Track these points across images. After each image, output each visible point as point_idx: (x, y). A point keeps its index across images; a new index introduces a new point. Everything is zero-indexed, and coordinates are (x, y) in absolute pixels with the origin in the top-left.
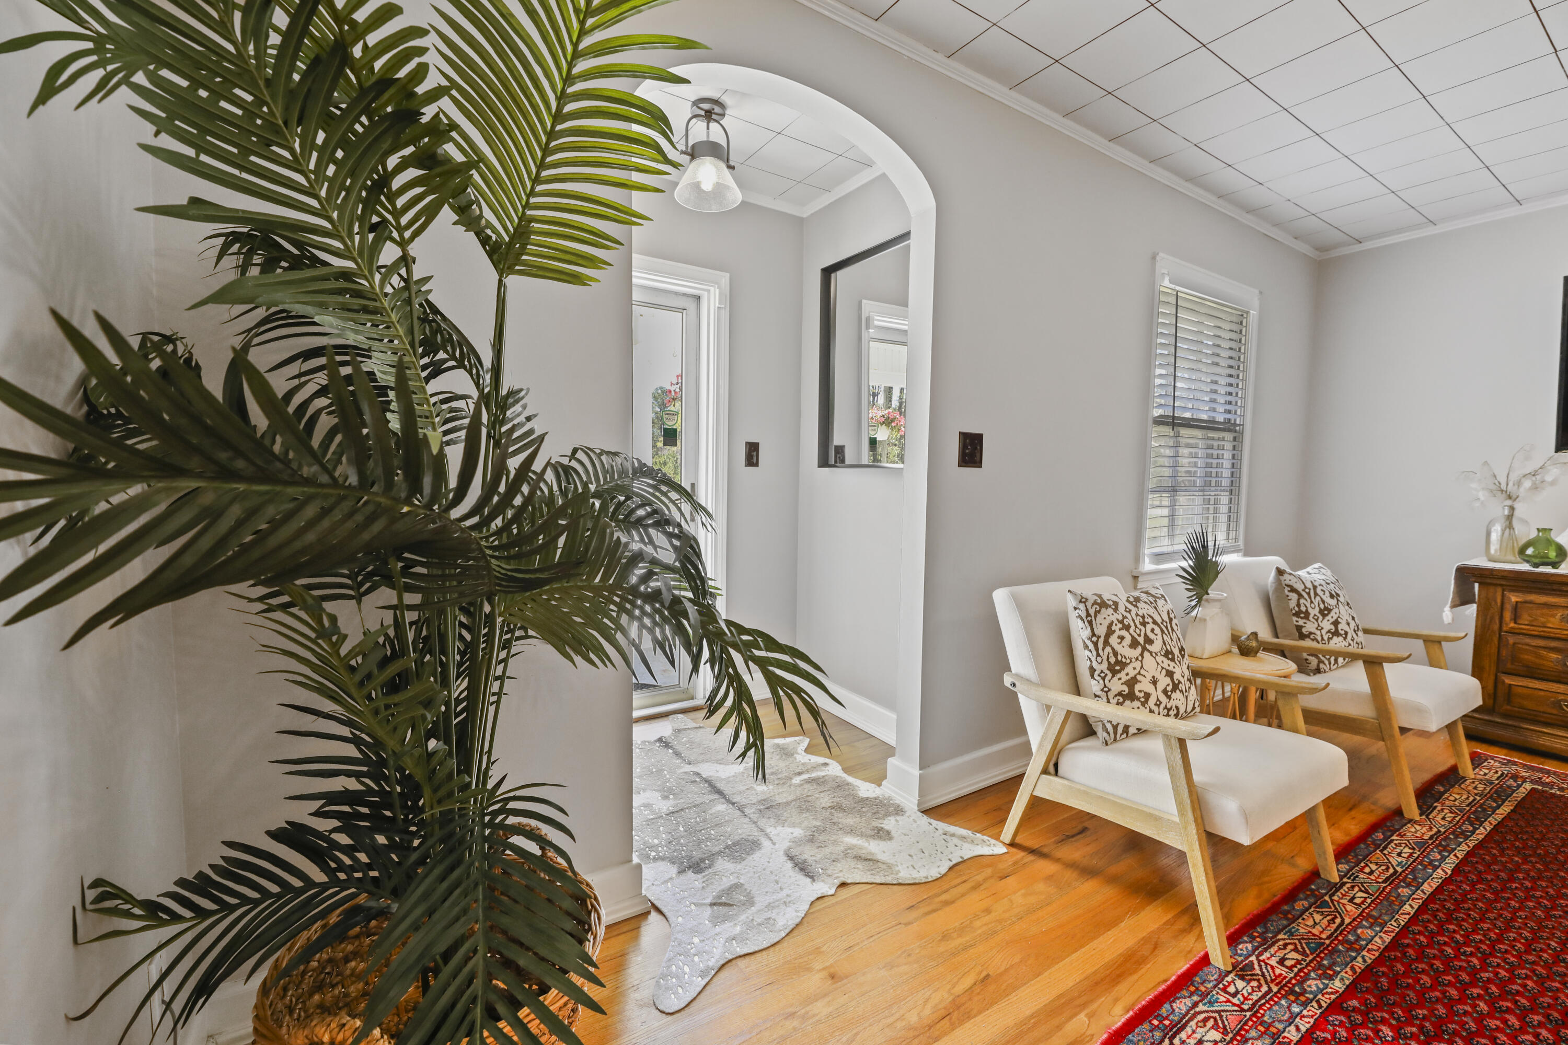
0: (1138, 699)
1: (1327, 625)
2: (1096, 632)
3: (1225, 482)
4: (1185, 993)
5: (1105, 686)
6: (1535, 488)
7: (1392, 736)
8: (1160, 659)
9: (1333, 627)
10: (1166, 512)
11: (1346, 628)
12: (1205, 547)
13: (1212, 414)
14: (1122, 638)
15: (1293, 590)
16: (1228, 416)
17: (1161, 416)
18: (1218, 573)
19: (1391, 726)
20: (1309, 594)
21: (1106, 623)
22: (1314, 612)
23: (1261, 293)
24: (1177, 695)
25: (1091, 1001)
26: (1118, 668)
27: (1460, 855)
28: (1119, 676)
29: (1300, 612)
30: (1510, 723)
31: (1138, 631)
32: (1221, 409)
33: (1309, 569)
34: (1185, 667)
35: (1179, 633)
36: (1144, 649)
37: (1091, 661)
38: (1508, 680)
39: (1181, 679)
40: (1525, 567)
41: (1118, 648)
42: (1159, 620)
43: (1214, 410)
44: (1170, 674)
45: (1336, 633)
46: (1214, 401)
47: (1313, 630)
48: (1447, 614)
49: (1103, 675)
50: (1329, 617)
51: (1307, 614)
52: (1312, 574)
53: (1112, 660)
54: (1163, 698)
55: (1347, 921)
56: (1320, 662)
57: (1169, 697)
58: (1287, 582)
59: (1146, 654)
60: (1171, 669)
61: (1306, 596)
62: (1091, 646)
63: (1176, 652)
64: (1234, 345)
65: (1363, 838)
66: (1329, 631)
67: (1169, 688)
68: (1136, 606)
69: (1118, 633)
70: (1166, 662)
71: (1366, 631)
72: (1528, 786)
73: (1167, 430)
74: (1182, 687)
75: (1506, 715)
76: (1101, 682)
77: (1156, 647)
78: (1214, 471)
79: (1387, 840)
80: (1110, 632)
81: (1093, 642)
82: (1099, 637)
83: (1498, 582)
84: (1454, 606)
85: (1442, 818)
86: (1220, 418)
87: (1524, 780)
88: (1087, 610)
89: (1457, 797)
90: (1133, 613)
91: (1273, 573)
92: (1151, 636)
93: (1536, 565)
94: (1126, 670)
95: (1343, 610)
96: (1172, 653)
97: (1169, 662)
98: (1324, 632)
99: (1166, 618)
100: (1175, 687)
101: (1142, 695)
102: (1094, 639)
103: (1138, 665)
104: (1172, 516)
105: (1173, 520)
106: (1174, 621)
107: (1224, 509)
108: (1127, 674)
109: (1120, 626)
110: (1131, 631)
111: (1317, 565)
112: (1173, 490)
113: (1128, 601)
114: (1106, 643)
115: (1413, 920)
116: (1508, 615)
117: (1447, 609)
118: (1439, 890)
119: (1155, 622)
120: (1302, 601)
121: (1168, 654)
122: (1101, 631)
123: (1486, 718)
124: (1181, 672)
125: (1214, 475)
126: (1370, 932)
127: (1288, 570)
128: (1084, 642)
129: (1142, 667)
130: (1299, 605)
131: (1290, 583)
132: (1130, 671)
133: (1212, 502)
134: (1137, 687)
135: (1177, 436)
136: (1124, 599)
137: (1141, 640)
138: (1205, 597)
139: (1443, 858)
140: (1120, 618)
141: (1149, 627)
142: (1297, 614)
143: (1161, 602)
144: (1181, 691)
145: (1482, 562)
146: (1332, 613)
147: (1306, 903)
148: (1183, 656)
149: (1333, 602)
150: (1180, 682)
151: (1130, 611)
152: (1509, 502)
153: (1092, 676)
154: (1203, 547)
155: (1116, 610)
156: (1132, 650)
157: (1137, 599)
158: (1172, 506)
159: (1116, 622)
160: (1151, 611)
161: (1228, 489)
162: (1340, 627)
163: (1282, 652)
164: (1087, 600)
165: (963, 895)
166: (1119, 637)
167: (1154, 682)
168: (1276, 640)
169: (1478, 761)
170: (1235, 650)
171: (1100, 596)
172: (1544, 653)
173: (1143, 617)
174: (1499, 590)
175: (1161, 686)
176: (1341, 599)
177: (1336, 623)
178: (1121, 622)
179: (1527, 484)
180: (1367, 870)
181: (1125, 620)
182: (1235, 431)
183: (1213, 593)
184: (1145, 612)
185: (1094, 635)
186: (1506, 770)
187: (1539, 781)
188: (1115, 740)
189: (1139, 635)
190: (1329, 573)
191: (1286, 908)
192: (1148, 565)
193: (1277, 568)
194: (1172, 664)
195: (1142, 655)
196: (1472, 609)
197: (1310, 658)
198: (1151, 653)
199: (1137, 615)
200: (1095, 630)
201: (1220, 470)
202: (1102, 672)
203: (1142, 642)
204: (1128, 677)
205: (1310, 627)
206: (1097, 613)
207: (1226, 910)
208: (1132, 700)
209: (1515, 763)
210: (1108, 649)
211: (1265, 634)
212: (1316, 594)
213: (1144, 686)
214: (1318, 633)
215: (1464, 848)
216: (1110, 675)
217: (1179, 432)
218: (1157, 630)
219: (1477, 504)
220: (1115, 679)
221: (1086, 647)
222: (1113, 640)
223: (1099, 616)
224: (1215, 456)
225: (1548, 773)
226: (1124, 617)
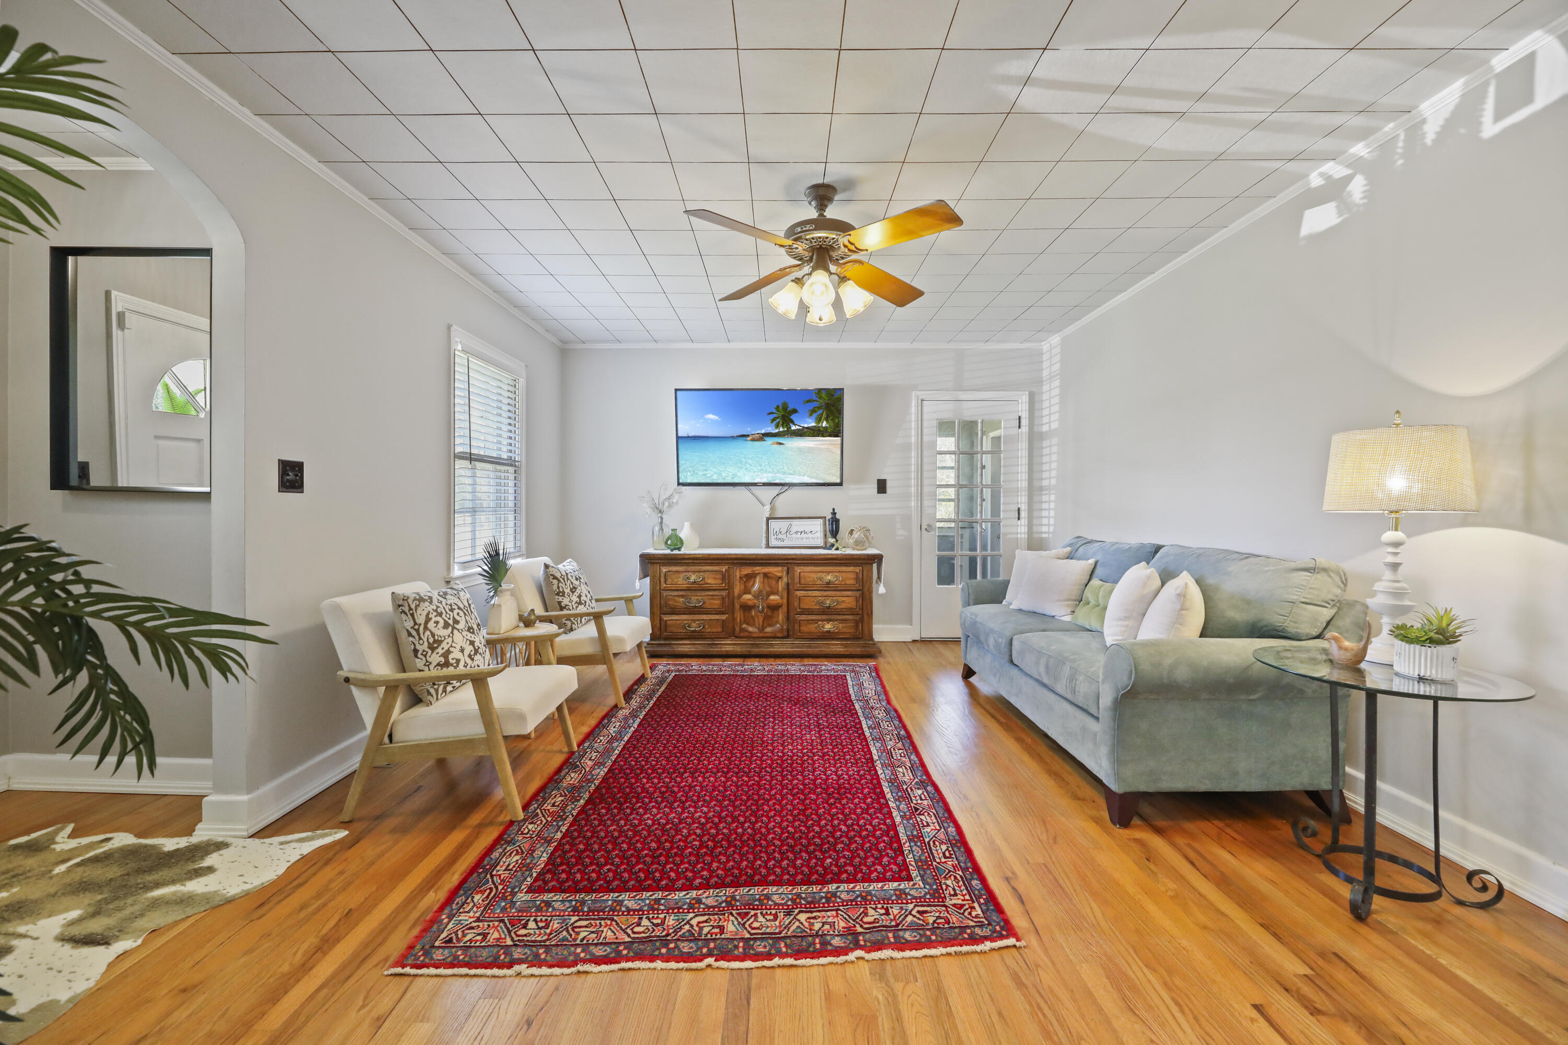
0: (452, 665)
1: (575, 598)
2: (418, 622)
3: (511, 504)
4: (499, 846)
5: (427, 661)
6: (670, 506)
7: (610, 660)
8: (465, 633)
9: (578, 599)
10: (469, 529)
11: (585, 599)
12: (497, 554)
13: (499, 453)
14: (437, 623)
15: (555, 578)
16: (510, 454)
17: (461, 452)
18: (507, 570)
19: (609, 654)
20: (564, 579)
21: (425, 613)
22: (567, 591)
23: (526, 366)
24: (478, 657)
25: (435, 883)
26: (435, 645)
27: (641, 717)
28: (436, 651)
29: (560, 592)
30: (667, 642)
31: (448, 616)
32: (505, 449)
33: (564, 563)
34: (481, 637)
35: (476, 614)
36: (454, 628)
37: (415, 645)
38: (665, 618)
39: (480, 646)
40: (668, 552)
41: (434, 630)
42: (462, 606)
43: (500, 450)
44: (472, 643)
45: (580, 603)
46: (500, 443)
47: (568, 603)
48: (637, 584)
49: (425, 653)
50: (575, 593)
51: (563, 592)
52: (567, 566)
53: (431, 640)
54: (469, 661)
55: (587, 770)
56: (573, 623)
57: (473, 660)
58: (551, 573)
59: (455, 632)
60: (472, 639)
61: (562, 581)
62: (414, 633)
63: (475, 627)
64: (511, 402)
65: (597, 726)
66: (576, 602)
67: (472, 653)
68: (445, 598)
69: (434, 619)
70: (469, 634)
71: (597, 600)
72: (673, 674)
73: (466, 463)
74: (480, 651)
75: (665, 639)
76: (424, 659)
77: (461, 626)
78: (503, 495)
79: (610, 722)
80: (428, 620)
81: (415, 630)
82: (420, 625)
83: (657, 561)
84: (640, 579)
85: (634, 703)
86: (505, 456)
87: (672, 671)
88: (409, 605)
89: (643, 689)
90: (444, 603)
91: (543, 567)
92: (457, 618)
93: (672, 550)
94: (442, 646)
95: (583, 587)
96: (472, 628)
97: (471, 635)
98: (573, 603)
99: (467, 605)
100: (476, 651)
101: (455, 661)
102: (416, 627)
103: (450, 639)
104: (474, 531)
105: (475, 534)
106: (472, 606)
107: (511, 524)
108: (443, 649)
109: (435, 614)
110: (444, 616)
111: (568, 560)
112: (474, 511)
113: (439, 595)
114: (426, 628)
115: (619, 756)
116: (662, 580)
117: (637, 581)
118: (631, 737)
119: (459, 608)
120: (560, 584)
121: (469, 629)
122: (421, 620)
123: (658, 642)
124: (479, 640)
125: (503, 499)
126: (598, 770)
127: (552, 564)
128: (407, 630)
129: (453, 641)
130: (558, 588)
131: (553, 573)
132: (445, 646)
133: (502, 519)
134: (451, 657)
135: (474, 468)
136: (436, 594)
137: (451, 622)
138: (500, 588)
139: (634, 721)
140: (435, 608)
141: (456, 612)
142: (558, 594)
143: (462, 594)
144: (480, 654)
145: (651, 551)
146: (577, 590)
147: (567, 770)
148: (480, 630)
149: (577, 583)
150: (479, 648)
151: (441, 602)
152: (660, 515)
153: (416, 656)
154: (496, 551)
155: (431, 602)
156: (445, 630)
157: (445, 593)
158: (473, 523)
159: (432, 611)
160: (456, 600)
161: (513, 509)
162: (582, 598)
163: (550, 620)
164: (408, 597)
165: (314, 874)
166: (435, 622)
167: (462, 650)
168: (547, 614)
169: (652, 668)
170: (522, 625)
171: (418, 594)
172: (676, 598)
173: (451, 605)
174: (658, 566)
175: (466, 653)
176: (582, 580)
177: (580, 596)
178: (436, 611)
179: (666, 504)
180: (599, 741)
181: (439, 609)
182: (515, 466)
183: (504, 586)
184: (452, 601)
185: (415, 623)
186: (665, 669)
187: (679, 670)
188: (437, 699)
189: (449, 619)
190: (575, 564)
191: (556, 777)
192: (457, 572)
193: (545, 564)
194: (473, 636)
195: (452, 632)
196: (648, 580)
197: (567, 622)
198: (458, 630)
199: (447, 604)
200: (417, 620)
201: (506, 495)
202: (424, 651)
203: (452, 623)
204: (444, 650)
205: (565, 601)
206: (417, 606)
207: (522, 794)
208: (448, 667)
209: (669, 664)
210: (428, 633)
211: (540, 611)
212: (568, 579)
213: (455, 654)
214: (570, 604)
215: (644, 713)
216: (430, 652)
217: (475, 465)
218: (461, 614)
219: (647, 516)
220: (434, 654)
221: (410, 634)
222: (431, 625)
223: (418, 608)
224: (503, 485)
225: (682, 665)
226: (438, 607)
